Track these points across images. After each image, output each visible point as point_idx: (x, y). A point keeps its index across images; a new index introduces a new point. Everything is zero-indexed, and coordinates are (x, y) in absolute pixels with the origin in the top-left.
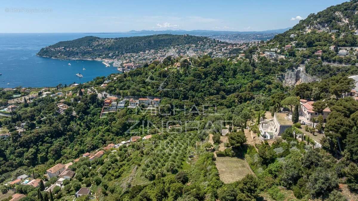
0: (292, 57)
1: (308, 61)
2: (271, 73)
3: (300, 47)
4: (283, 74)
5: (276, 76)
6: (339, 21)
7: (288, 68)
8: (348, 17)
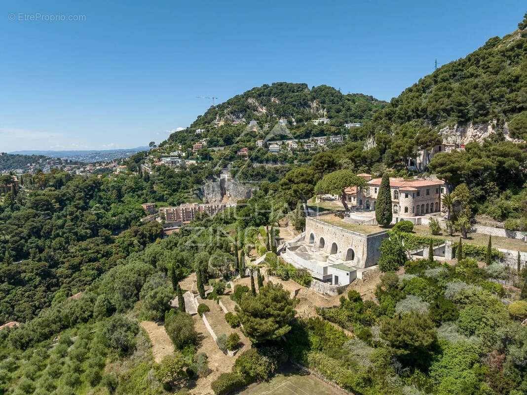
0: (208, 161)
1: (231, 164)
2: (181, 188)
3: (215, 146)
4: (201, 187)
5: (190, 192)
6: (254, 110)
7: (207, 177)
8: (265, 105)
